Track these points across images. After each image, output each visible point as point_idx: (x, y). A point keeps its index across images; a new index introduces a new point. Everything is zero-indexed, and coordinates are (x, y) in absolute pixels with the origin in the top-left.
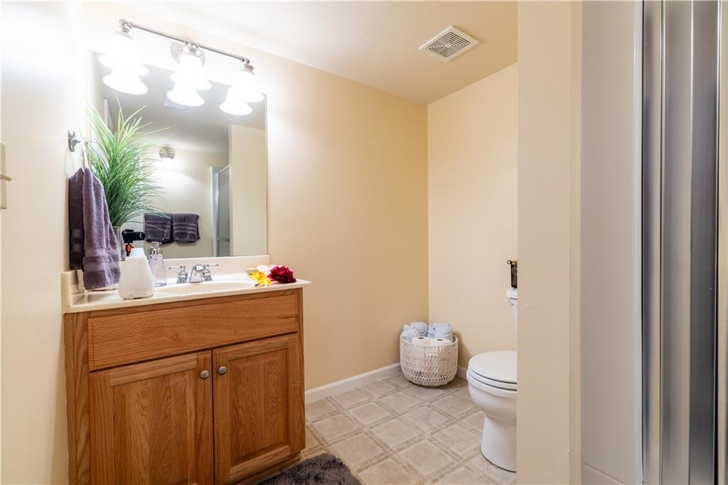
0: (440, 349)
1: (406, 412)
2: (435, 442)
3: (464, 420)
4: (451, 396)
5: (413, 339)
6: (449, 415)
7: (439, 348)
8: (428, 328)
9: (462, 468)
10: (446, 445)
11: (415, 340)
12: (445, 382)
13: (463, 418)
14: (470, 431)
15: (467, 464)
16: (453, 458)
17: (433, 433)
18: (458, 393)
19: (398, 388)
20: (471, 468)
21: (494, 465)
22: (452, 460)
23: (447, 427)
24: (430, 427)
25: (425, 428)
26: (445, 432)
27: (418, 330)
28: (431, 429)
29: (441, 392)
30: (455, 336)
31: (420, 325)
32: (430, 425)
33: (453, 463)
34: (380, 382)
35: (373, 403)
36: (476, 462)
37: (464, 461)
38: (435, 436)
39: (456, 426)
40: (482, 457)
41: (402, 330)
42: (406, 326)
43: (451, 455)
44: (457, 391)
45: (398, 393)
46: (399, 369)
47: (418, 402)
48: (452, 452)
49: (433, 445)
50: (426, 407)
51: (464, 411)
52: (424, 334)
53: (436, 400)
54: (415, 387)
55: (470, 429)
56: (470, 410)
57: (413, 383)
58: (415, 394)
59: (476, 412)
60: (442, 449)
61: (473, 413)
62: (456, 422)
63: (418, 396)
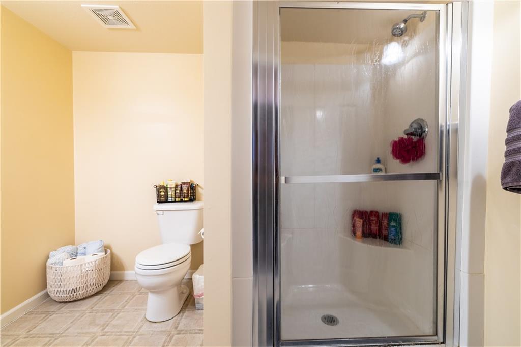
0: (97, 262)
1: (69, 328)
2: (108, 334)
3: (126, 307)
4: (108, 296)
5: (64, 262)
6: (112, 310)
7: (95, 261)
8: (77, 249)
9: (137, 337)
10: (118, 330)
11: (68, 263)
12: (101, 288)
13: (125, 306)
14: (134, 311)
15: (139, 333)
16: (127, 335)
17: (103, 329)
18: (113, 291)
19: (48, 313)
20: (143, 333)
21: (158, 322)
22: (127, 337)
23: (114, 318)
24: (98, 327)
25: (95, 329)
26: (114, 322)
27: (68, 253)
28: (100, 327)
29: (99, 296)
30: (106, 249)
31: (70, 248)
32: (98, 325)
33: (128, 339)
34: (21, 318)
35: (21, 339)
36: (146, 328)
37: (137, 332)
38: (105, 330)
39: (121, 314)
40: (148, 322)
41: (48, 258)
42: (52, 253)
43: (125, 335)
44: (112, 290)
45: (51, 318)
46: (47, 295)
47: (77, 315)
48: (126, 332)
49: (108, 337)
50: (88, 314)
51: (124, 301)
52: (74, 255)
53: (96, 305)
54: (69, 304)
55: (133, 310)
56: (129, 298)
57: (66, 302)
58: (71, 310)
59: (133, 297)
60: (117, 335)
61: (132, 299)
62: (120, 312)
63: (76, 309)
